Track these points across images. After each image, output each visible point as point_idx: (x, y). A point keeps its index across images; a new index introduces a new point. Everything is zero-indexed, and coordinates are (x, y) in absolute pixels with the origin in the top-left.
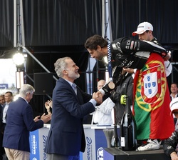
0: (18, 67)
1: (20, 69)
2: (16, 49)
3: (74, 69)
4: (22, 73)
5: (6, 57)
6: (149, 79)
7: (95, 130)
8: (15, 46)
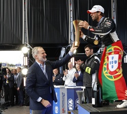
0: (24, 54)
1: (26, 55)
2: (24, 45)
3: (42, 55)
4: (27, 58)
5: (19, 49)
6: (113, 58)
7: (67, 89)
8: (23, 43)
